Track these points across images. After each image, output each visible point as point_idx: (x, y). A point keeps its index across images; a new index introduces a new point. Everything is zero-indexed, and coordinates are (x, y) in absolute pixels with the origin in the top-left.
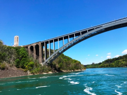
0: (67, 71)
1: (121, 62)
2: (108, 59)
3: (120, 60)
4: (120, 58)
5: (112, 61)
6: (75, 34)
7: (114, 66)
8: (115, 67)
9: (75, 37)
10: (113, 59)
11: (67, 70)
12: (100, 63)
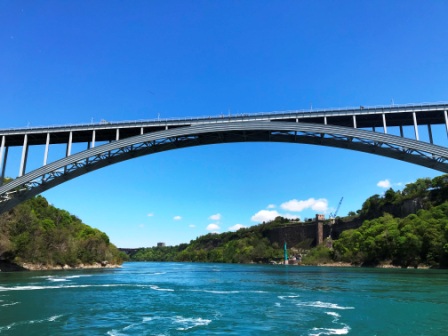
0: (45, 268)
1: (242, 246)
2: (209, 235)
3: (240, 241)
4: (242, 233)
5: (220, 241)
6: (96, 131)
7: (222, 259)
8: (224, 262)
9: (93, 144)
10: (224, 235)
11: (44, 264)
12: (183, 247)
